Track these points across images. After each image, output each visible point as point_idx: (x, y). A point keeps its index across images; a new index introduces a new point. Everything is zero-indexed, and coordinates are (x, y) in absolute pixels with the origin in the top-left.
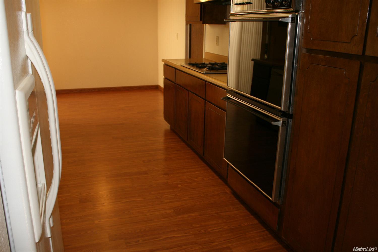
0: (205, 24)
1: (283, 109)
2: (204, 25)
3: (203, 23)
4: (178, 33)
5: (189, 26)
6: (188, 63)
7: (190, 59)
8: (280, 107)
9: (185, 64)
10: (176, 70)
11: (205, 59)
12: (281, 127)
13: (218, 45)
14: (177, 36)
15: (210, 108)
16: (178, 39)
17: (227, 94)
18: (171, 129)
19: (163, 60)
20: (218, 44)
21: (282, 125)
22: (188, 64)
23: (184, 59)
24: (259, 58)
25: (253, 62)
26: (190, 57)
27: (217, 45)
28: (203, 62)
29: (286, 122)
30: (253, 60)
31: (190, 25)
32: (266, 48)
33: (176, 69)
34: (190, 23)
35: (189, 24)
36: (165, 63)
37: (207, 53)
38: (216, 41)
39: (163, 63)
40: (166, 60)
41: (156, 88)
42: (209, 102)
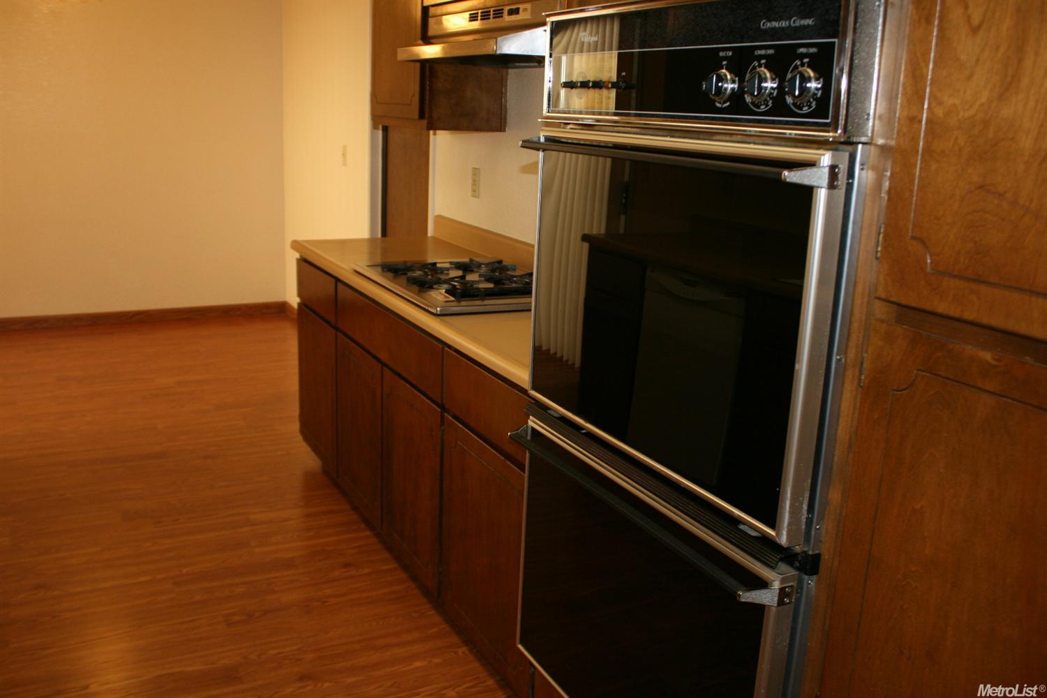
0: (435, 129)
1: (783, 540)
2: (431, 132)
3: (429, 129)
4: (345, 148)
5: (380, 133)
6: (378, 260)
7: (384, 238)
8: (773, 526)
9: (368, 266)
10: (340, 285)
11: (433, 238)
12: (774, 609)
13: (478, 197)
14: (344, 155)
15: (459, 442)
16: (345, 164)
17: (531, 417)
18: (326, 471)
19: (296, 245)
20: (475, 193)
21: (781, 603)
22: (379, 269)
23: (368, 239)
24: (603, 231)
25: (586, 245)
26: (384, 233)
27: (473, 196)
28: (430, 261)
29: (791, 586)
30: (585, 238)
31: (385, 129)
32: (624, 195)
33: (337, 280)
34: (386, 124)
35: (380, 127)
36: (301, 256)
37: (439, 218)
38: (470, 181)
39: (297, 255)
40: (304, 244)
41: (277, 310)
42: (455, 417)
